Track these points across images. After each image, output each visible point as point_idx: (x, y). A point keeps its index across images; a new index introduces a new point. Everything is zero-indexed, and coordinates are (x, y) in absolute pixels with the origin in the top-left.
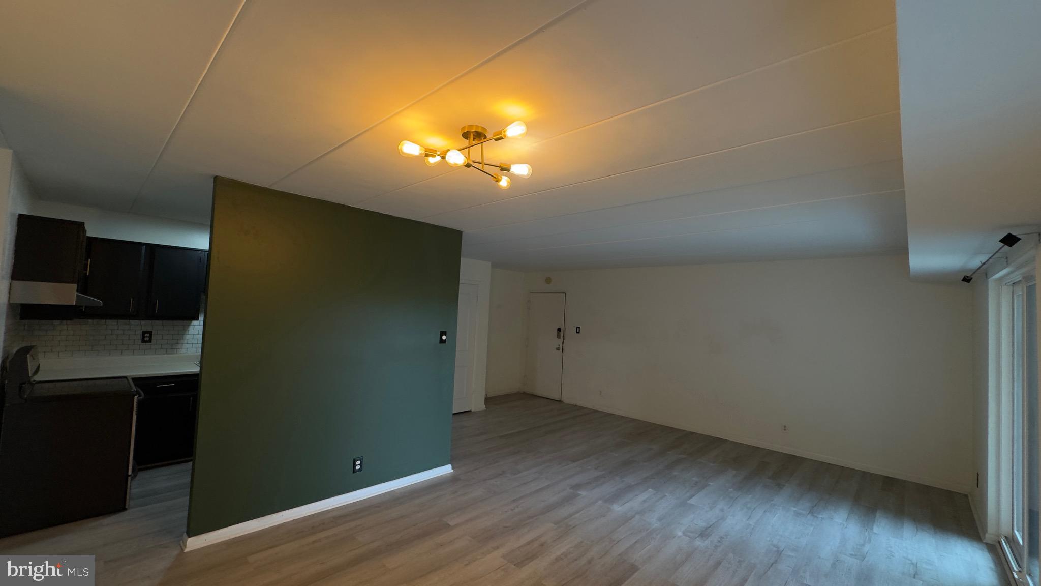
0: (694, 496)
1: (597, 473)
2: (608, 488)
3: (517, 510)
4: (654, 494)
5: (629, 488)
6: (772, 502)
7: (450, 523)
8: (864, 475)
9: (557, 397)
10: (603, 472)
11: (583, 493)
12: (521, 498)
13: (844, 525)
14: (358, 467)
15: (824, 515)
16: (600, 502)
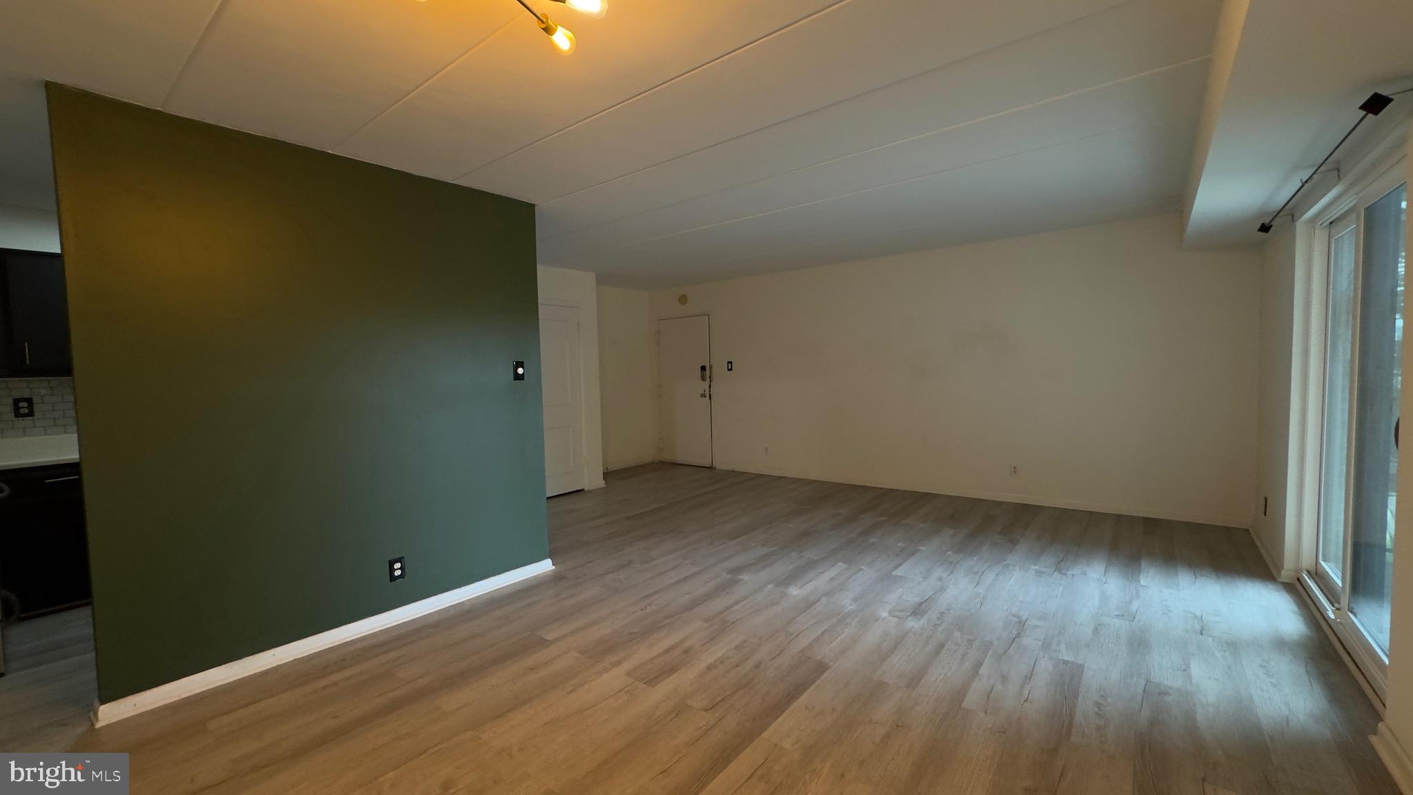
0: (902, 565)
1: (765, 550)
2: (781, 568)
3: (648, 610)
4: (846, 569)
5: (811, 565)
6: (1005, 562)
7: (546, 638)
8: (1119, 518)
9: (707, 463)
10: (773, 549)
11: (745, 577)
12: (655, 593)
13: (1102, 581)
14: (398, 573)
15: (1076, 571)
16: (770, 586)
